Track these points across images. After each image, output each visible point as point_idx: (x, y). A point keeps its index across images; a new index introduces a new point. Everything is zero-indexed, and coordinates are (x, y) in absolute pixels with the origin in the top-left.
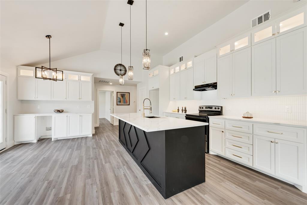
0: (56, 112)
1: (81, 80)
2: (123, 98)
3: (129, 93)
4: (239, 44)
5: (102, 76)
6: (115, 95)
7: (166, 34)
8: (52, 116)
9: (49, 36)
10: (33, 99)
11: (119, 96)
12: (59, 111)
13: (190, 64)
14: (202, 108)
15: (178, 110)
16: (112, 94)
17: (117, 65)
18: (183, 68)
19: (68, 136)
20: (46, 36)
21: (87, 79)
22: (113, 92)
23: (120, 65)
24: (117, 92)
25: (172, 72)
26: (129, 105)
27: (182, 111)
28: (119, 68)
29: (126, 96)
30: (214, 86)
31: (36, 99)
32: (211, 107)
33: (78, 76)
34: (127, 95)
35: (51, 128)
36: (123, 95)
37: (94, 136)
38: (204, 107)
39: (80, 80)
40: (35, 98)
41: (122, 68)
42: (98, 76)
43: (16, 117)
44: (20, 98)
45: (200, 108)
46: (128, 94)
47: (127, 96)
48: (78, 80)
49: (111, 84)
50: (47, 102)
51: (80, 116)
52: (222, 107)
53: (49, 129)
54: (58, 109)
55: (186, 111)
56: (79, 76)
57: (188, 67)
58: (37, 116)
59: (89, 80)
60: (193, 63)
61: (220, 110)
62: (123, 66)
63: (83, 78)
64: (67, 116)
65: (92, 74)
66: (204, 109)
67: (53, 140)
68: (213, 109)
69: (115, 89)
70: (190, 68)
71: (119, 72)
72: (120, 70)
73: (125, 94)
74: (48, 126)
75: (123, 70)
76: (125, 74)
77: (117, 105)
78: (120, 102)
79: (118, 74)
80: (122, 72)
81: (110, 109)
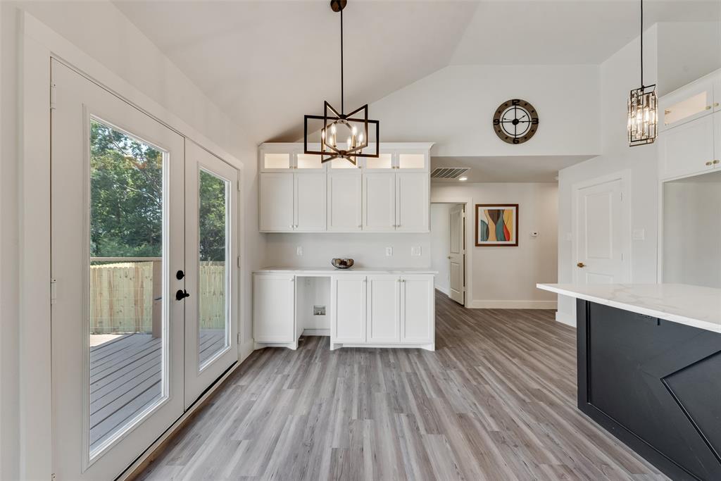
0: (338, 265)
1: (398, 168)
2: (496, 223)
3: (517, 206)
5: (454, 151)
6: (469, 214)
8: (330, 278)
11: (484, 215)
12: (345, 264)
16: (459, 214)
17: (505, 105)
21: (416, 161)
22: (464, 204)
23: (515, 102)
24: (477, 206)
26: (516, 245)
28: (509, 115)
29: (505, 217)
31: (296, 230)
33: (390, 155)
34: (509, 212)
35: (324, 308)
36: (496, 214)
37: (440, 351)
39: (396, 167)
40: (293, 226)
41: (520, 114)
42: (441, 154)
43: (256, 277)
44: (265, 229)
46: (514, 208)
47: (509, 216)
48: (390, 167)
49: (463, 179)
50: (316, 236)
51: (400, 281)
53: (320, 312)
56: (393, 158)
58: (298, 277)
59: (423, 167)
62: (525, 106)
63: (405, 162)
64: (366, 281)
65: (429, 145)
69: (471, 197)
71: (509, 128)
72: (515, 122)
73: (503, 211)
74: (319, 304)
75: (526, 119)
76: (532, 132)
77: (477, 245)
78: (486, 234)
79: (506, 138)
80: (522, 129)
81: (449, 258)
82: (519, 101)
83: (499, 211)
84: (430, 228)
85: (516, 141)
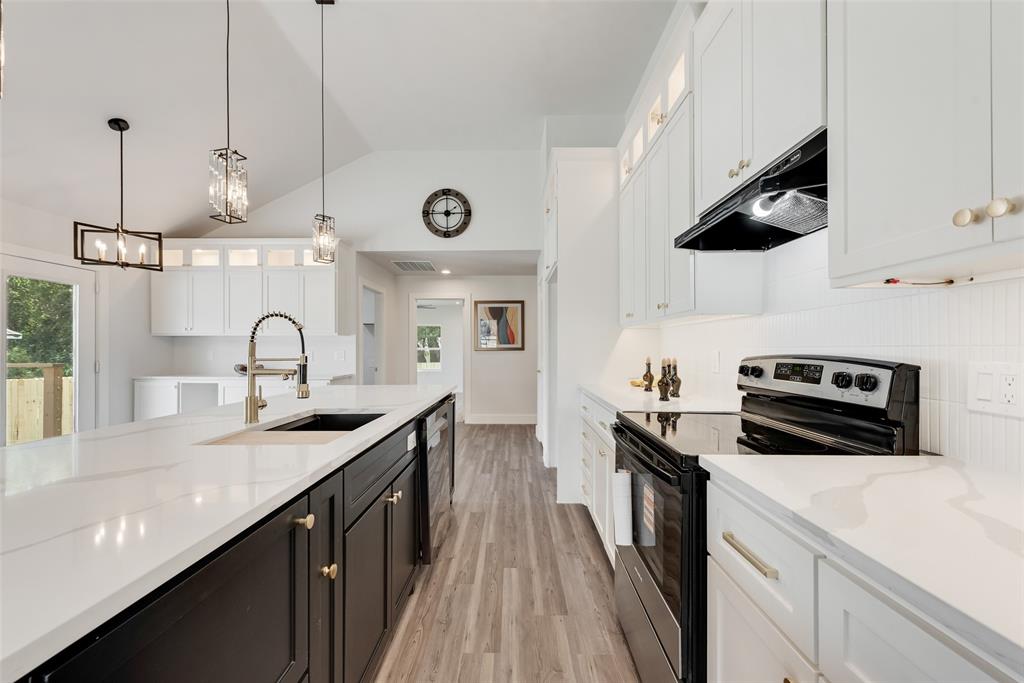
1: (302, 265)
3: (522, 303)
6: (468, 312)
9: (118, 124)
10: (183, 332)
11: (484, 314)
15: (649, 377)
17: (435, 196)
23: (446, 192)
24: (476, 303)
26: (522, 349)
28: (440, 205)
29: (509, 316)
31: (191, 333)
34: (512, 311)
36: (498, 313)
38: (769, 369)
41: (453, 204)
44: (158, 330)
45: (743, 370)
46: (519, 305)
47: (513, 315)
48: (293, 264)
49: (446, 272)
56: (296, 253)
58: (183, 384)
60: (690, 64)
66: (771, 384)
69: (467, 293)
70: (678, 107)
71: (440, 221)
72: (447, 213)
73: (506, 308)
75: (458, 210)
76: (465, 225)
77: (477, 349)
79: (436, 232)
80: (455, 221)
82: (449, 190)
83: (502, 308)
85: (447, 234)
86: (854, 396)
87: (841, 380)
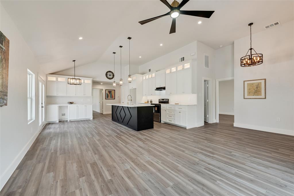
0: (69, 103)
2: (110, 94)
3: (115, 90)
4: (174, 69)
5: (98, 80)
6: (104, 92)
7: (140, 57)
8: (68, 106)
10: (56, 95)
12: (71, 103)
13: (154, 75)
14: (160, 100)
15: (148, 102)
17: (108, 72)
18: (150, 77)
19: (78, 119)
20: (73, 61)
21: (89, 81)
22: (103, 89)
23: (110, 72)
24: (106, 90)
25: (144, 78)
26: (115, 99)
27: (150, 102)
28: (109, 74)
30: (164, 88)
31: (57, 95)
32: (164, 100)
34: (113, 92)
35: (65, 114)
36: (110, 92)
37: (93, 119)
38: (161, 100)
41: (111, 74)
42: (95, 80)
44: (48, 95)
45: (159, 100)
49: (102, 84)
52: (168, 99)
54: (71, 102)
55: (152, 102)
57: (153, 77)
58: (59, 106)
59: (90, 83)
60: (155, 75)
61: (167, 101)
62: (112, 72)
63: (86, 82)
64: (77, 106)
65: (92, 79)
66: (161, 101)
67: (68, 121)
68: (165, 101)
69: (104, 88)
70: (154, 77)
71: (109, 76)
72: (110, 75)
74: (63, 113)
76: (113, 78)
77: (106, 99)
78: (108, 97)
79: (108, 78)
80: (111, 77)
81: (100, 102)
84: (92, 95)
85: (110, 79)
86: (166, 101)
87: (166, 100)
